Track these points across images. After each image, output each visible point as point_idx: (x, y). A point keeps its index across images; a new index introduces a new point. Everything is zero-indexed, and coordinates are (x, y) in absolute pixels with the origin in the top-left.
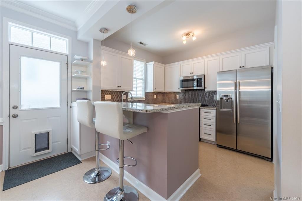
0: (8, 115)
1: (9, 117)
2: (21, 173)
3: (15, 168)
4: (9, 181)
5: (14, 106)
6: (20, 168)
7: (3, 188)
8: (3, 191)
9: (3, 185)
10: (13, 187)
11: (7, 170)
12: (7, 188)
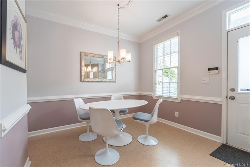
0: (226, 96)
1: (227, 98)
2: (232, 154)
3: (231, 147)
4: (218, 152)
5: (232, 88)
6: (235, 149)
7: (211, 154)
8: (210, 155)
9: (213, 151)
10: (217, 158)
11: (224, 144)
12: (213, 155)
